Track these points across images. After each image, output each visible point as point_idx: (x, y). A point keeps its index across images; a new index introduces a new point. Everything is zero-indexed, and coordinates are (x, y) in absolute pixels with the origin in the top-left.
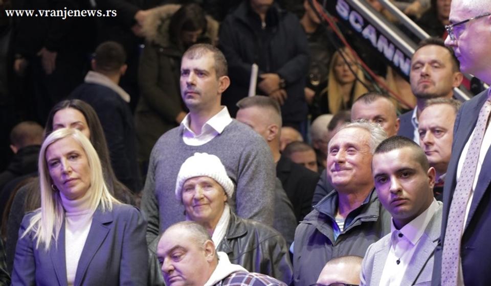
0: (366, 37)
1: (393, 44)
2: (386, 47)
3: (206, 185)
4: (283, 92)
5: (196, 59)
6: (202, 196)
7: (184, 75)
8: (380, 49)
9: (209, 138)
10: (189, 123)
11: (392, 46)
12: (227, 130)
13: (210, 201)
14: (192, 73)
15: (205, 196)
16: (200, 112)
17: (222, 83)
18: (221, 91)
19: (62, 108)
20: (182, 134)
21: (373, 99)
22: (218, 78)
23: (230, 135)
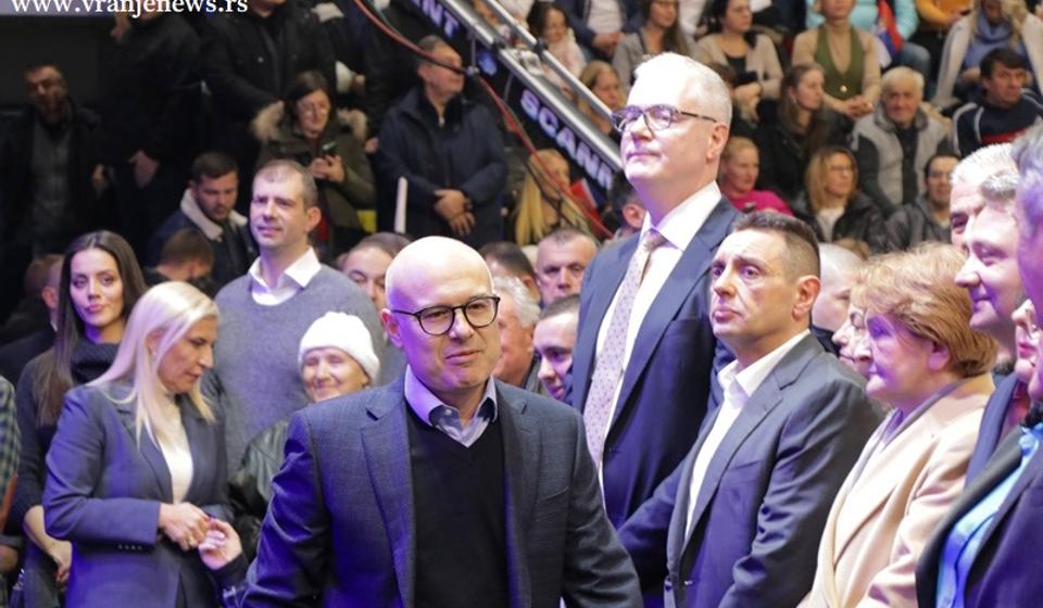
0: (562, 145)
1: (598, 156)
2: (587, 158)
3: (334, 360)
4: (470, 216)
5: (279, 182)
6: (328, 375)
7: (259, 204)
8: (580, 163)
9: (289, 294)
10: (261, 273)
11: (596, 158)
12: (314, 282)
13: (339, 382)
14: (271, 203)
15: (333, 376)
16: (278, 257)
17: (310, 217)
18: (308, 229)
19: (83, 248)
20: (250, 289)
21: (567, 238)
22: (305, 210)
23: (319, 288)
